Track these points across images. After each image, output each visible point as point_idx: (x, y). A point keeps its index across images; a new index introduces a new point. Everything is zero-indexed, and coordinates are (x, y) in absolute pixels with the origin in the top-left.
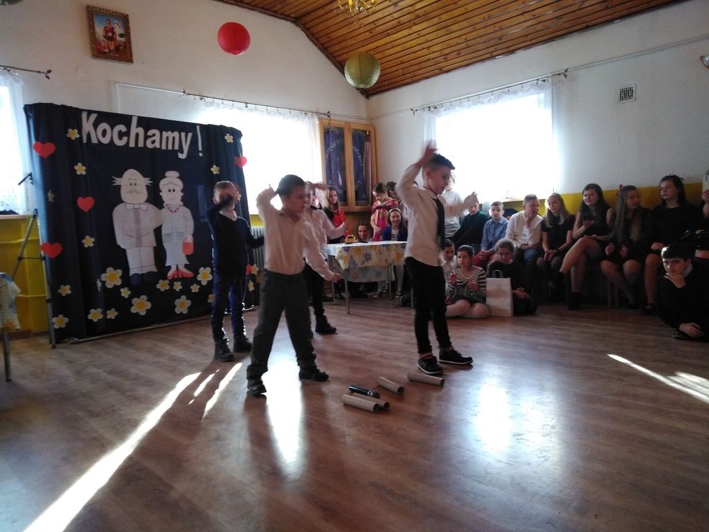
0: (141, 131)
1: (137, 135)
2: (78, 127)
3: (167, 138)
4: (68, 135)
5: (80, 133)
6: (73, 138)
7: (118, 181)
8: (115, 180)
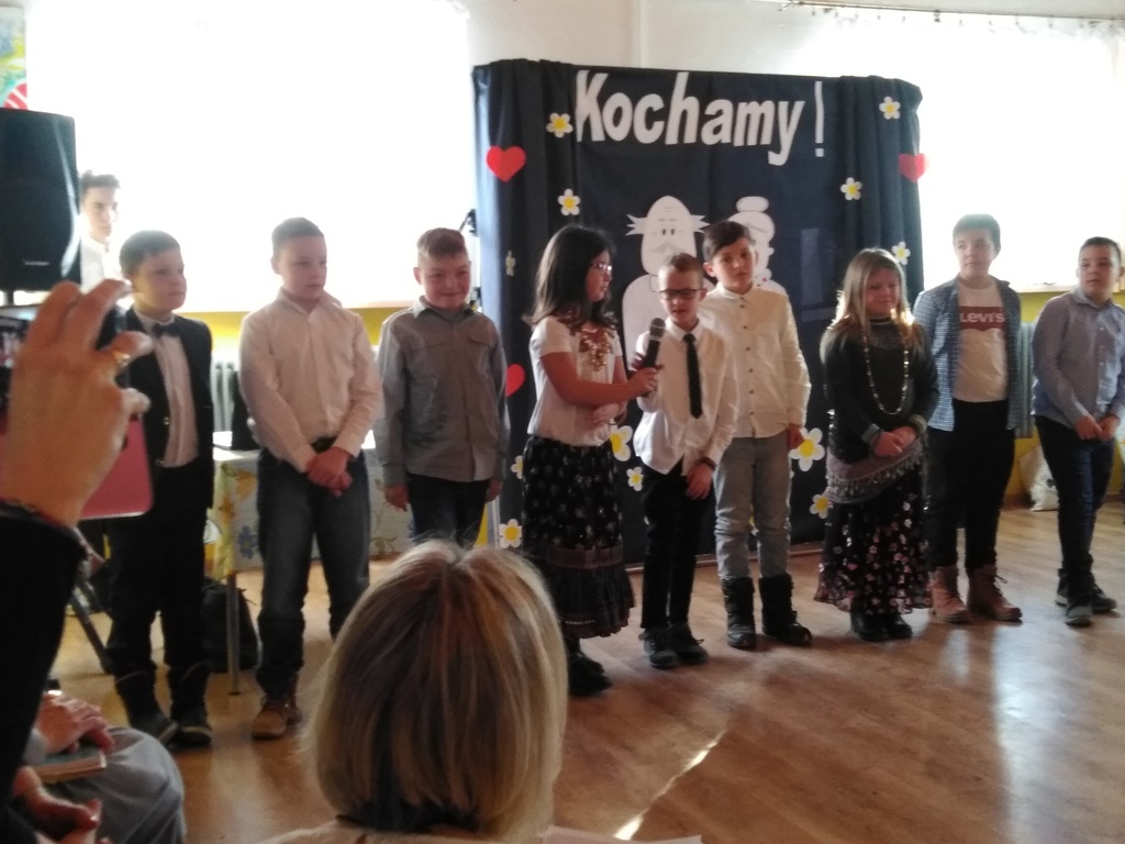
0: (692, 104)
1: (684, 115)
2: (570, 108)
3: (748, 117)
4: (550, 128)
5: (573, 122)
6: (559, 135)
7: (639, 226)
8: (631, 222)
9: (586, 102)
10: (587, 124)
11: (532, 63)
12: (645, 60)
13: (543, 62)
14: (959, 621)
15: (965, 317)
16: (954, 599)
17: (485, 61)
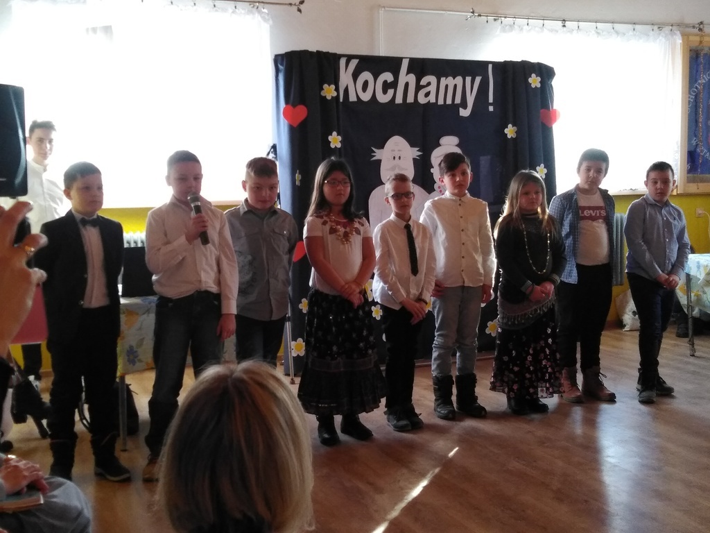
0: (412, 79)
1: (407, 85)
2: (336, 82)
3: (447, 86)
4: (323, 94)
5: (337, 90)
6: (329, 98)
7: (378, 154)
8: (374, 152)
9: (345, 78)
10: (346, 90)
11: (311, 53)
12: (382, 51)
13: (318, 52)
14: (578, 401)
15: (583, 213)
16: (575, 388)
17: (282, 51)
